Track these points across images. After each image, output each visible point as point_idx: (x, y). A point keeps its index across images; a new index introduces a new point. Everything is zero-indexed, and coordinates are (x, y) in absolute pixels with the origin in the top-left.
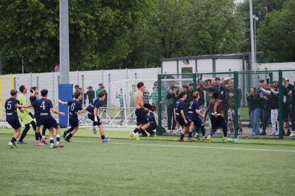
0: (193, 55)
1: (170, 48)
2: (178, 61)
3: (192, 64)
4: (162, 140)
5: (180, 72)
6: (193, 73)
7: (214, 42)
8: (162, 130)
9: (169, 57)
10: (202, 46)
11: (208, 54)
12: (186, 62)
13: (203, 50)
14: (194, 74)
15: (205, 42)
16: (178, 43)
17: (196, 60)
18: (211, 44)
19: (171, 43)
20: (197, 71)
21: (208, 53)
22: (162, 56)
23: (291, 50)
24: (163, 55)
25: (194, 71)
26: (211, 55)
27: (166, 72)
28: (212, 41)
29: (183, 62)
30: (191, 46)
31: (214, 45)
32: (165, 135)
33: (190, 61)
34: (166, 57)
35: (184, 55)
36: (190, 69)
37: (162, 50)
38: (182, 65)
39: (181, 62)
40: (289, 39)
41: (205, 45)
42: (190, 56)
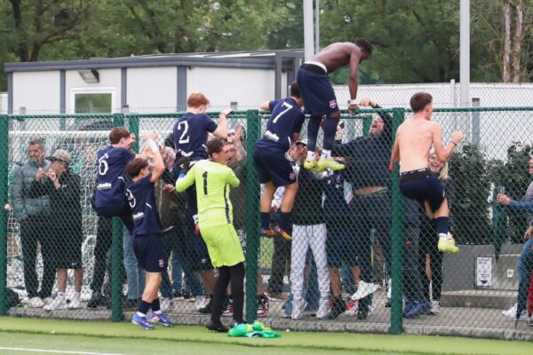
0: (111, 53)
1: (39, 29)
2: (63, 72)
3: (109, 82)
4: (9, 331)
5: (71, 108)
6: (114, 112)
7: (180, 12)
8: (9, 300)
9: (34, 58)
10: (143, 26)
11: (163, 52)
12: (90, 75)
13: (148, 38)
14: (115, 116)
15: (151, 13)
16: (63, 15)
17: (124, 69)
18: (172, 18)
19: (40, 12)
20: (125, 106)
21: (162, 48)
22: (12, 55)
23: (431, 42)
24: (12, 50)
25: (116, 108)
26: (172, 55)
27: (23, 109)
28: (176, 8)
29: (81, 74)
30: (106, 24)
31: (182, 24)
32: (20, 316)
33: (103, 74)
34: (23, 60)
35: (82, 53)
36: (103, 101)
37: (14, 36)
38: (77, 84)
39: (73, 77)
40: (426, 8)
41: (154, 24)
42: (101, 56)
